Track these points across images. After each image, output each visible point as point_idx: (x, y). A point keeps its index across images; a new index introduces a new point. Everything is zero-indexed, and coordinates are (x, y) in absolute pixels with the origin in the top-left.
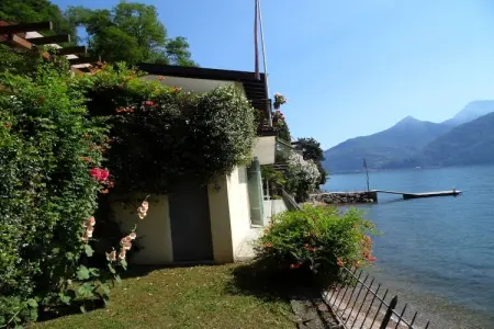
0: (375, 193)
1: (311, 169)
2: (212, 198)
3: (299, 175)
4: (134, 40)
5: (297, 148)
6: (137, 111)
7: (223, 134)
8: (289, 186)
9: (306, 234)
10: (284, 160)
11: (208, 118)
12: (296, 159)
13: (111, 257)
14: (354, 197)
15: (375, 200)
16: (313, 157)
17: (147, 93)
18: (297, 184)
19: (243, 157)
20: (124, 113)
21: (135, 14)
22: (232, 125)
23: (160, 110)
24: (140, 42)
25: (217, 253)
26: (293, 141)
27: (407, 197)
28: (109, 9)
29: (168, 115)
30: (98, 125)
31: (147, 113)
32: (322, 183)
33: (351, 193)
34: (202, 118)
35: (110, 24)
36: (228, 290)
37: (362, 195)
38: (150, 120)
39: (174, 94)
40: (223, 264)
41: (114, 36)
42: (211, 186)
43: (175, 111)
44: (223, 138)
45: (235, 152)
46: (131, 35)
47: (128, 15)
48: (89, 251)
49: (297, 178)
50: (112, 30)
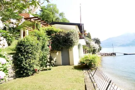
0: (115, 53)
1: (97, 46)
2: (70, 52)
3: (93, 48)
4: (51, 13)
5: (93, 41)
6: (56, 35)
7: (72, 39)
8: (90, 51)
9: (87, 59)
10: (89, 44)
11: (69, 36)
12: (93, 44)
13: (52, 61)
14: (109, 54)
15: (115, 55)
16: (98, 43)
17: (57, 31)
18: (93, 50)
19: (76, 44)
20: (53, 35)
21: (51, 7)
22: (74, 37)
23: (60, 34)
24: (53, 13)
25: (71, 63)
26: (92, 39)
27: (125, 54)
28: (45, 6)
29: (61, 35)
30: (49, 38)
31: (57, 35)
32: (100, 50)
33: (108, 53)
34: (68, 36)
35: (45, 9)
36: (72, 69)
37: (111, 54)
38: (58, 37)
39: (62, 31)
40: (72, 65)
41: (46, 13)
42: (70, 50)
43: (63, 35)
44: (72, 40)
45: (74, 43)
46: (50, 12)
47: (50, 7)
48: (49, 60)
49: (93, 49)
50: (46, 11)
